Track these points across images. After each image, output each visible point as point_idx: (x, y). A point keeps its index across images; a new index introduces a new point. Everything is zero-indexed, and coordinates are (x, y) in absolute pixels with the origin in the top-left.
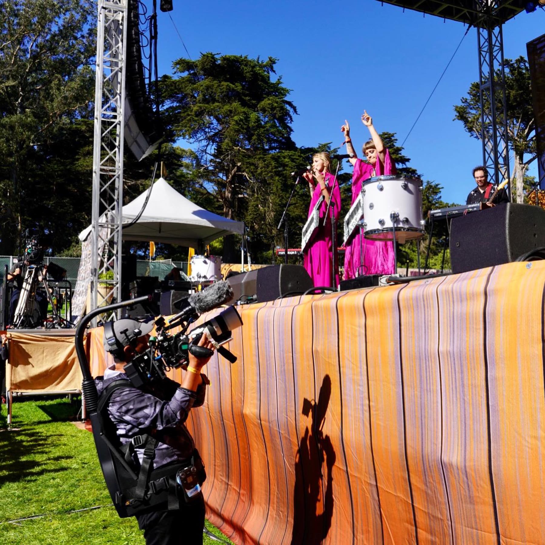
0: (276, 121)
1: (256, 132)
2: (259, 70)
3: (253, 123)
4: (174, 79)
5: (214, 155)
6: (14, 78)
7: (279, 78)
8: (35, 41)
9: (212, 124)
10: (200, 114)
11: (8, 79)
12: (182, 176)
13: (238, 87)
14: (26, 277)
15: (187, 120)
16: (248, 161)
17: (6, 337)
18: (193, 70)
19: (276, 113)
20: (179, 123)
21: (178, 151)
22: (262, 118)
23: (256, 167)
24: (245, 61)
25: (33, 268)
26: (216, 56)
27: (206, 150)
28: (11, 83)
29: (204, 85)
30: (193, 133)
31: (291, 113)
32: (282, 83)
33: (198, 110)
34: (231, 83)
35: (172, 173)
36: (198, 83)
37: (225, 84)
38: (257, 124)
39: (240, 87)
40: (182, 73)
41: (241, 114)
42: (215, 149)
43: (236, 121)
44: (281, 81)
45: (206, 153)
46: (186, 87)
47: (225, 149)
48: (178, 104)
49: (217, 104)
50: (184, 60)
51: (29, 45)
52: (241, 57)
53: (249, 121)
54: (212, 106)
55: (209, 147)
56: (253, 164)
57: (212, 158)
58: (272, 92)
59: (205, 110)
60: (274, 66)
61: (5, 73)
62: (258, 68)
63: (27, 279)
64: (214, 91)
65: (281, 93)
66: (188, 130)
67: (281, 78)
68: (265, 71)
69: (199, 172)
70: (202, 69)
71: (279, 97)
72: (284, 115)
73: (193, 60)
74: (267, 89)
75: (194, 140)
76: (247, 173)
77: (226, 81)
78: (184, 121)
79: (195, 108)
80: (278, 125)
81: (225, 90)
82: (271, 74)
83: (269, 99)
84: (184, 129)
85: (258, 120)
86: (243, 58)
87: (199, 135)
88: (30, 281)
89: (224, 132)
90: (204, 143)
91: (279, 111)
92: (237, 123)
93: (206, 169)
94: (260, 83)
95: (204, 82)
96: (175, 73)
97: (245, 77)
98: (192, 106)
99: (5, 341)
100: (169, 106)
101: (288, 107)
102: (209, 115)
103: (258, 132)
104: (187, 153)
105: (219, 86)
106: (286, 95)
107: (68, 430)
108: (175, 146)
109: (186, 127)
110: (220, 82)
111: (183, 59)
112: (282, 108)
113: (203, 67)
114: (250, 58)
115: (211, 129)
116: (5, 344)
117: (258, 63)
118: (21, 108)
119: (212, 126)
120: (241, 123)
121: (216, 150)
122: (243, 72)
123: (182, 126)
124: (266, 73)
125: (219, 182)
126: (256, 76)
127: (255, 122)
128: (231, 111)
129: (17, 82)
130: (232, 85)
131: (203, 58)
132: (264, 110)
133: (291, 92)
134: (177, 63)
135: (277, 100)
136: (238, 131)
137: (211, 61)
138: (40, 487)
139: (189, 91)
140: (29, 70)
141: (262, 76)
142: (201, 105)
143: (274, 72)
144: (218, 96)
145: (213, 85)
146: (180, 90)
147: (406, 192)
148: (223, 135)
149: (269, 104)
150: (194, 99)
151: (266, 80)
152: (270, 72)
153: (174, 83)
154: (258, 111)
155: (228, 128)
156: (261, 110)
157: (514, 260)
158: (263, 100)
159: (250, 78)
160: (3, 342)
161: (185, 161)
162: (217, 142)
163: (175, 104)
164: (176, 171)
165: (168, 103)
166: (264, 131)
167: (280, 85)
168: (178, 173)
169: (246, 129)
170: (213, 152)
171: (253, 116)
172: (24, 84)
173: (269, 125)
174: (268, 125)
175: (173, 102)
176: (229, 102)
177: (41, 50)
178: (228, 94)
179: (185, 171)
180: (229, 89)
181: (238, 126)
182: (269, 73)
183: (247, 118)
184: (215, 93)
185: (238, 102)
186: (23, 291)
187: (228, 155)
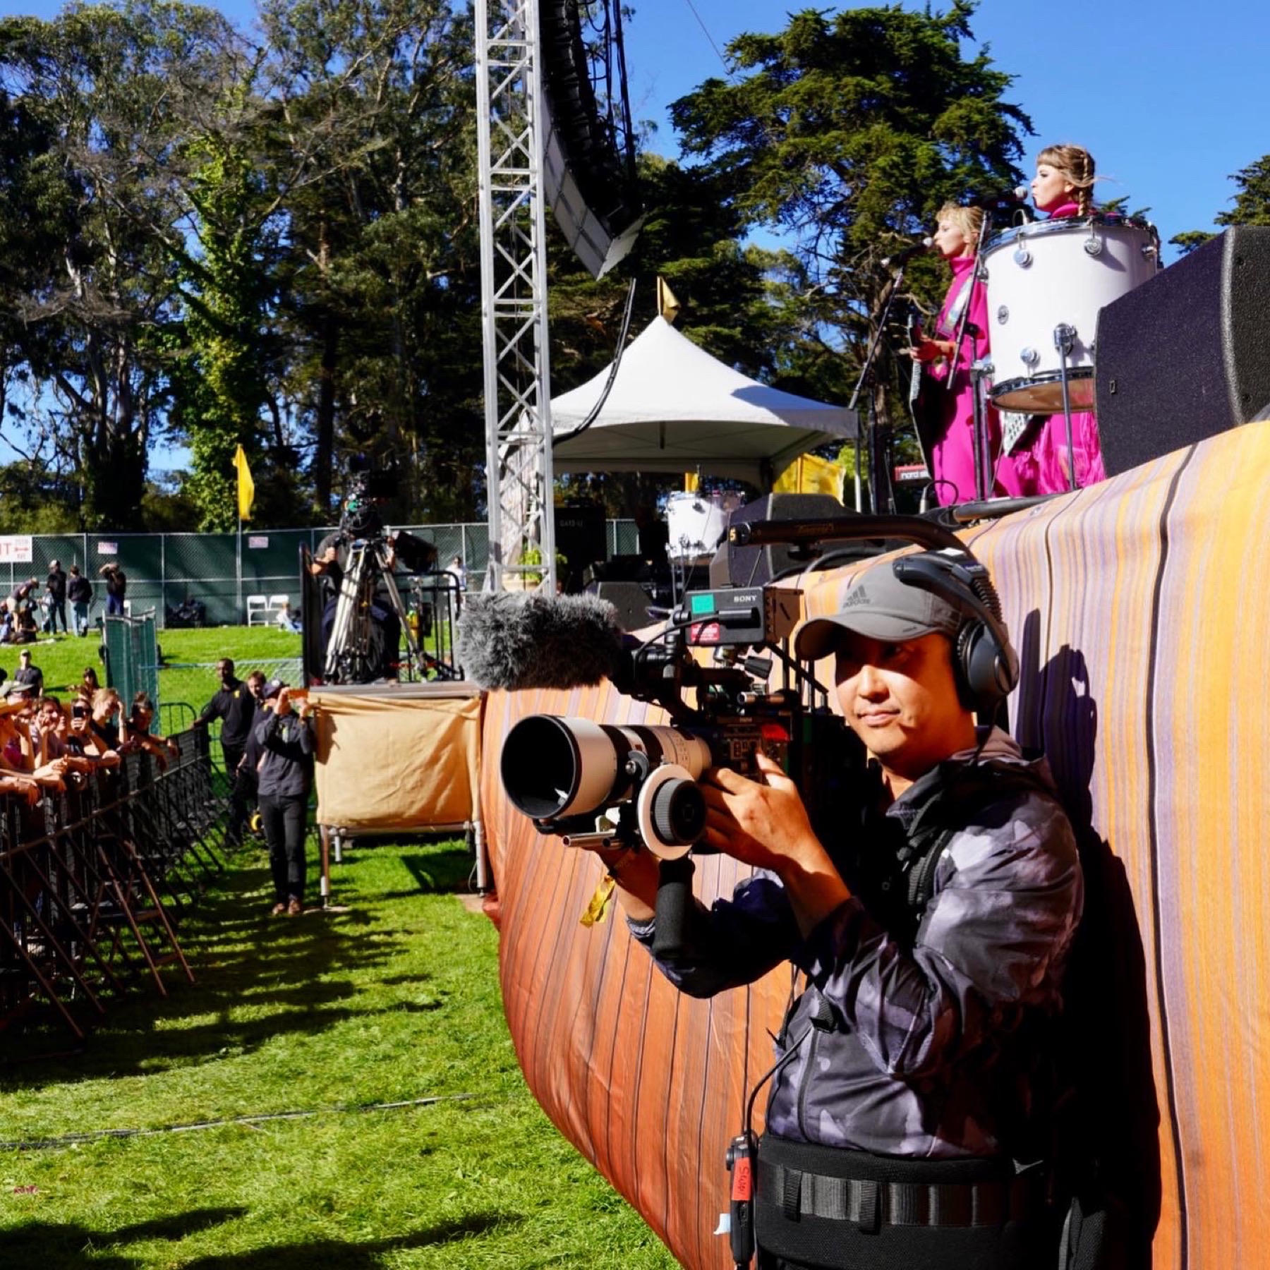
0: (982, 158)
1: (933, 192)
2: (932, 36)
3: (923, 171)
4: (730, 86)
5: (836, 259)
6: (385, 131)
7: (981, 49)
8: (422, 42)
9: (827, 183)
10: (796, 161)
11: (371, 134)
12: (763, 314)
13: (883, 84)
14: (348, 567)
15: (767, 181)
16: (916, 264)
17: (306, 702)
18: (775, 57)
19: (979, 140)
20: (748, 187)
21: (753, 257)
22: (945, 154)
23: (935, 276)
24: (896, 17)
25: (361, 547)
26: (824, 17)
27: (815, 248)
28: (379, 143)
29: (802, 91)
30: (783, 210)
31: (1019, 135)
32: (990, 61)
33: (789, 153)
34: (865, 77)
35: (738, 309)
36: (787, 90)
37: (850, 81)
38: (933, 170)
39: (888, 85)
40: (750, 69)
41: (894, 151)
42: (836, 243)
43: (883, 170)
44: (988, 56)
45: (816, 255)
46: (759, 100)
47: (859, 239)
48: (744, 146)
49: (834, 133)
50: (750, 38)
51: (410, 52)
52: (887, 9)
53: (915, 164)
54: (825, 139)
55: (822, 241)
56: (930, 271)
57: (832, 264)
58: (968, 86)
59: (806, 151)
60: (970, 20)
61: (365, 123)
62: (930, 33)
63: (350, 573)
64: (825, 101)
65: (989, 85)
66: (771, 205)
67: (986, 48)
68: (946, 37)
69: (803, 303)
70: (793, 54)
71: (986, 97)
72: (1000, 142)
73: (772, 34)
74: (956, 80)
75: (787, 226)
76: (915, 294)
77: (853, 73)
78: (759, 185)
79: (783, 150)
80: (987, 167)
81: (851, 96)
82: (964, 41)
83: (960, 107)
84: (762, 204)
85: (936, 161)
86: (891, 12)
87: (797, 214)
88: (356, 575)
89: (856, 200)
90: (811, 230)
91: (987, 132)
92: (886, 174)
93: (820, 291)
94: (936, 68)
95: (804, 82)
96: (733, 70)
97: (898, 58)
98: (777, 144)
99: (305, 711)
100: (724, 151)
101: (1009, 120)
102: (820, 163)
103: (938, 191)
104: (776, 259)
105: (837, 88)
106: (1001, 90)
107: (445, 914)
108: (744, 245)
109: (764, 197)
110: (839, 79)
111: (749, 34)
112: (994, 125)
113: (796, 48)
114: (907, 10)
115: (825, 197)
116: (307, 719)
117: (929, 18)
118: (402, 196)
119: (827, 188)
120: (896, 172)
121: (842, 245)
122: (892, 47)
123: (756, 197)
124: (950, 41)
125: (852, 321)
126: (925, 52)
127: (927, 168)
128: (868, 147)
129: (390, 140)
130: (866, 82)
131: (796, 26)
132: (949, 134)
133: (1015, 82)
134: (736, 47)
135: (982, 105)
136: (887, 194)
137: (815, 29)
138: (333, 1045)
139: (766, 112)
140: (414, 109)
141: (941, 51)
142: (797, 140)
143: (970, 35)
144: (838, 112)
145: (823, 89)
146: (746, 111)
147: (1099, 266)
148: (854, 207)
149: (961, 118)
150: (781, 129)
151: (949, 59)
152: (960, 37)
153: (731, 94)
154: (933, 138)
155: (863, 189)
156: (942, 135)
157: (1249, 416)
158: (944, 110)
159: (911, 58)
160: (301, 715)
161: (771, 279)
162: (841, 225)
163: (738, 146)
164: (747, 305)
165: (721, 145)
166: (953, 185)
167: (986, 68)
168: (753, 309)
169: (907, 187)
170: (832, 253)
171: (923, 151)
172: (407, 143)
173: (964, 169)
174: (961, 171)
175: (732, 141)
176: (863, 125)
177: (435, 60)
178: (860, 105)
179: (771, 302)
180: (863, 94)
181: (889, 180)
182: (956, 40)
183: (908, 160)
184: (829, 108)
185: (886, 121)
186: (342, 598)
187: (867, 254)
